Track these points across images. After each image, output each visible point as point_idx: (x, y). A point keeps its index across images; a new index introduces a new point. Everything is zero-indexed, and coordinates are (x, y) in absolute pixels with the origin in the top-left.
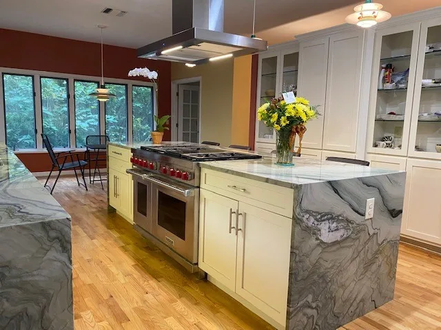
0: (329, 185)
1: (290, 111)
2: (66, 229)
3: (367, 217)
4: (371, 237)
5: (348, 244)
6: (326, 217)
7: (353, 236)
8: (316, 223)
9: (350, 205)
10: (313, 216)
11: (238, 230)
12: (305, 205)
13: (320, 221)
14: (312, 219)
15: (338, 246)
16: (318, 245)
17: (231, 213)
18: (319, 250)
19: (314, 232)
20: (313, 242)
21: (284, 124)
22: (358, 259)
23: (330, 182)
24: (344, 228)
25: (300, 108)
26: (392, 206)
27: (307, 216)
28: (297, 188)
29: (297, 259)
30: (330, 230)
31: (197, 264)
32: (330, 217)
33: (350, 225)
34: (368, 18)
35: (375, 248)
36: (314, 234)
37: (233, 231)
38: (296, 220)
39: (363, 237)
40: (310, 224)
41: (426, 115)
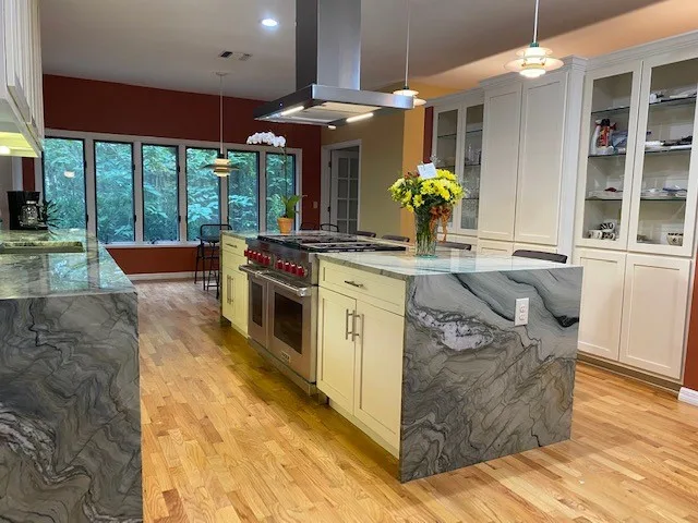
0: (454, 278)
1: (426, 189)
2: (133, 302)
3: (518, 322)
4: (526, 350)
5: (487, 354)
6: (451, 318)
7: (497, 345)
8: (437, 323)
9: (490, 305)
10: (432, 315)
11: (355, 335)
12: (419, 299)
13: (444, 321)
14: (431, 319)
15: (473, 356)
16: (442, 352)
17: (348, 315)
18: (444, 357)
19: (436, 335)
20: (433, 346)
21: (418, 205)
22: (506, 377)
23: (456, 275)
24: (481, 333)
25: (440, 184)
26: (560, 312)
27: (424, 314)
28: (409, 279)
29: (411, 365)
30: (459, 334)
31: (315, 383)
32: (460, 319)
33: (491, 331)
34: (534, 66)
35: (534, 365)
36: (435, 336)
37: (350, 336)
38: (409, 319)
39: (513, 349)
40: (428, 324)
41: (652, 191)
